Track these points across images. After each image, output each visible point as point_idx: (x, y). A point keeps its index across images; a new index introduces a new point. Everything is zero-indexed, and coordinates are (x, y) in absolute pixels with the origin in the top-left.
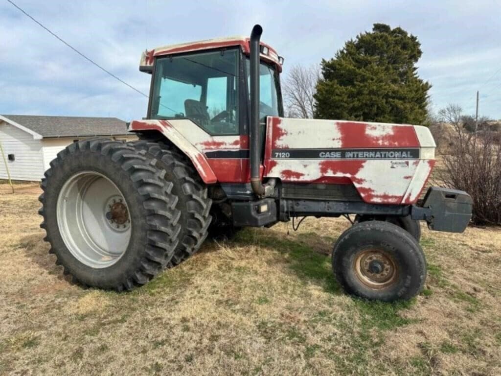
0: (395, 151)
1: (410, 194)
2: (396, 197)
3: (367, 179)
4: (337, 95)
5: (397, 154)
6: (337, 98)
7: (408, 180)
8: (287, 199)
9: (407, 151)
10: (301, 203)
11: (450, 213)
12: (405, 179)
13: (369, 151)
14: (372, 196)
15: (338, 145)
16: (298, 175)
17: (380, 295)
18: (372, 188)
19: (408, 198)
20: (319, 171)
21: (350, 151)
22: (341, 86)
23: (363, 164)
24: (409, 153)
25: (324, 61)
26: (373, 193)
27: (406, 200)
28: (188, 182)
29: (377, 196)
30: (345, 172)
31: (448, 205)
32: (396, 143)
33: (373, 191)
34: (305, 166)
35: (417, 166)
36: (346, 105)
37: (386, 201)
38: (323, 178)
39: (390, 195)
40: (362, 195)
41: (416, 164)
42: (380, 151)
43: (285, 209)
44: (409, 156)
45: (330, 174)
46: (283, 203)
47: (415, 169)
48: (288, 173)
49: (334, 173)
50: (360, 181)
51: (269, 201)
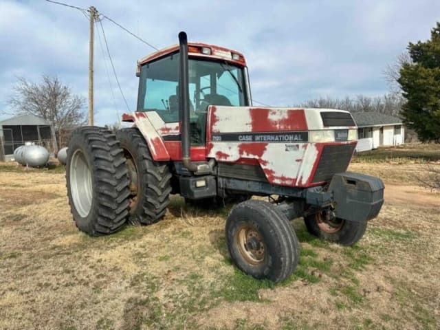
0: (288, 134)
1: (302, 177)
2: (291, 179)
3: (269, 161)
4: (422, 78)
5: (291, 138)
6: (421, 81)
7: (299, 163)
8: (223, 177)
9: (298, 134)
10: (231, 181)
11: (351, 200)
12: (297, 162)
13: (270, 134)
14: (273, 178)
15: (249, 129)
16: (226, 156)
17: (254, 271)
18: (274, 170)
19: (300, 181)
20: (238, 152)
21: (258, 135)
22: (426, 68)
23: (266, 147)
24: (300, 136)
25: (411, 44)
26: (274, 175)
27: (299, 183)
28: (147, 159)
29: (277, 178)
30: (254, 154)
31: (349, 191)
32: (289, 127)
33: (274, 172)
34: (230, 148)
35: (306, 149)
36: (433, 88)
37: (284, 182)
38: (241, 159)
39: (287, 177)
40: (267, 176)
41: (305, 147)
42: (278, 134)
43: (222, 186)
44: (300, 139)
45: (245, 155)
46: (220, 180)
47: (304, 152)
48: (219, 154)
49: (248, 155)
50: (265, 163)
51: (208, 178)
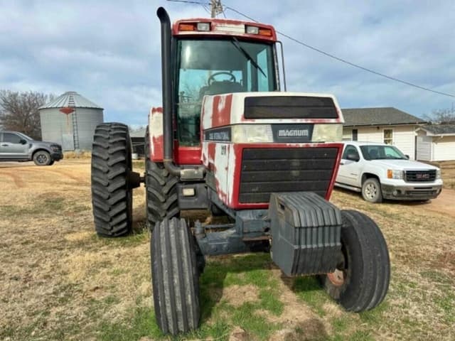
0: (224, 131)
1: (229, 193)
5: (225, 136)
11: (281, 238)
19: (229, 199)
20: (208, 155)
21: (215, 132)
24: (228, 134)
26: (219, 187)
29: (220, 192)
31: (280, 222)
32: (224, 121)
34: (206, 149)
37: (222, 198)
39: (223, 191)
41: (229, 149)
44: (228, 138)
47: (229, 157)
48: (204, 157)
51: (198, 186)
